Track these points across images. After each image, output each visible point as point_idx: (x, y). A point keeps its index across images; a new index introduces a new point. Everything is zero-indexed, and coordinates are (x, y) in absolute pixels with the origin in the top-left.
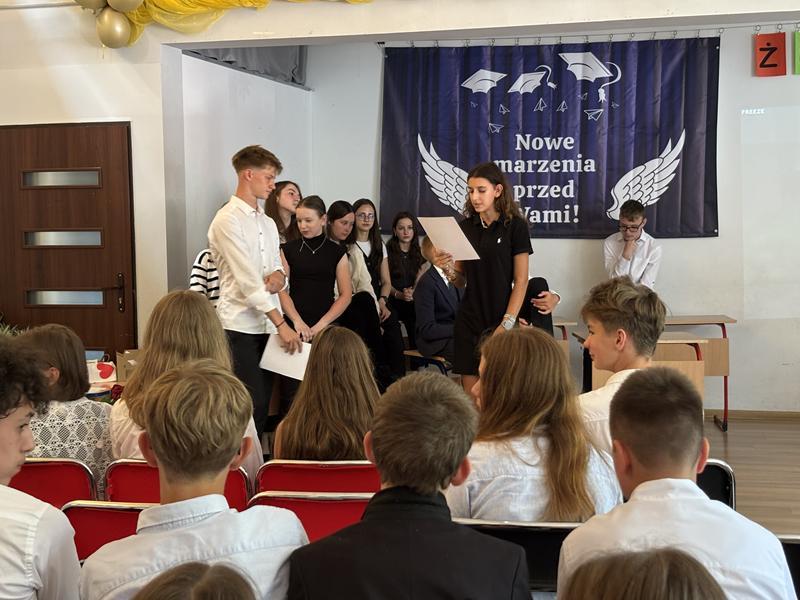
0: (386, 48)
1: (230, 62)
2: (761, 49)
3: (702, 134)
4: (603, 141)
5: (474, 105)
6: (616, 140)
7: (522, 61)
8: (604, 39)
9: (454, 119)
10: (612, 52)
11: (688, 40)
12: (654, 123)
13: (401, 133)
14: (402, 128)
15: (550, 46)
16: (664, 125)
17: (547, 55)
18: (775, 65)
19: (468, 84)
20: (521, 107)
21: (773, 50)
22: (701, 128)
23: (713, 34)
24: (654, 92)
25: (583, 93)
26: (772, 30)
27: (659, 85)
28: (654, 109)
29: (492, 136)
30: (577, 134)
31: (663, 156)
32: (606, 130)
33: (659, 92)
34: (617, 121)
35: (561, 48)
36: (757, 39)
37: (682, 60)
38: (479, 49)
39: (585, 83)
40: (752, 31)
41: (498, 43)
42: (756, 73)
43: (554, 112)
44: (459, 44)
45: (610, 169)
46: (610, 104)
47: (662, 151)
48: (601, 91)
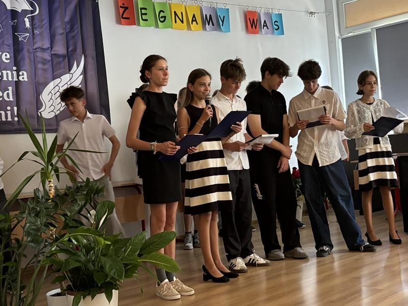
2: (121, 7)
16: (69, 50)
18: (128, 18)
21: (126, 8)
25: (13, 19)
30: (11, 51)
31: (72, 72)
32: (32, 50)
33: (64, 26)
37: (76, 6)
39: (14, 13)
46: (33, 31)
47: (70, 69)
48: (26, 20)
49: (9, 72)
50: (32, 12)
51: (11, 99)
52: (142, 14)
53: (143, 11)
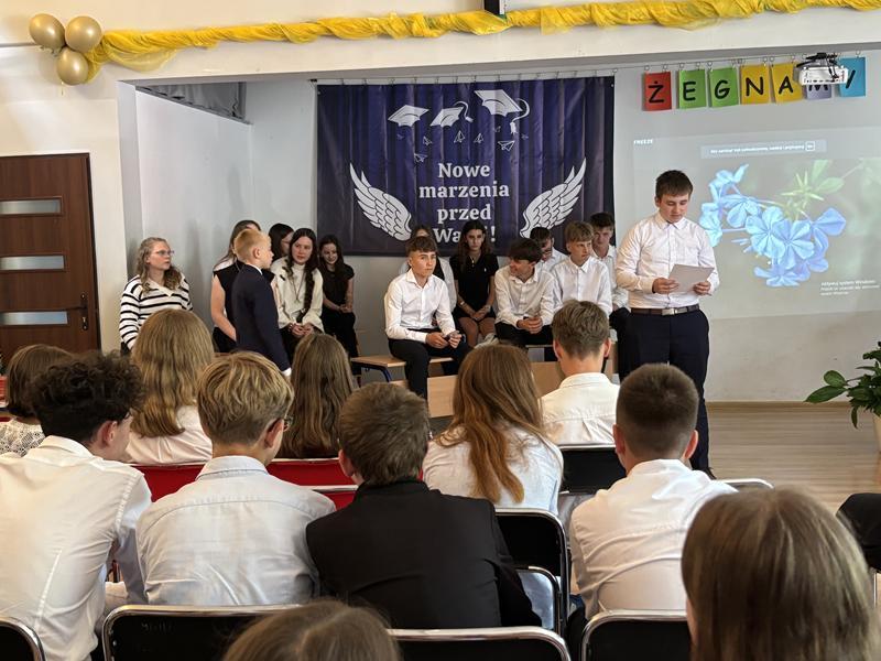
0: (319, 86)
1: (178, 98)
2: (650, 87)
3: (600, 161)
4: (515, 169)
5: (400, 137)
6: (526, 168)
7: (442, 98)
8: (514, 78)
9: (382, 150)
10: (522, 90)
11: (587, 79)
12: (559, 152)
13: (334, 163)
14: (336, 158)
15: (466, 84)
16: (567, 154)
17: (464, 92)
18: (662, 101)
19: (395, 118)
20: (442, 140)
21: (660, 87)
22: (600, 157)
23: (608, 74)
24: (558, 125)
25: (496, 126)
26: (659, 70)
27: (563, 119)
28: (559, 140)
29: (417, 165)
30: (493, 163)
31: (567, 181)
32: (517, 160)
33: (562, 125)
34: (526, 151)
35: (476, 86)
36: (646, 77)
37: (582, 96)
38: (404, 85)
39: (498, 117)
40: (642, 71)
41: (420, 81)
42: (645, 108)
43: (472, 142)
44: (386, 82)
45: (522, 194)
46: (520, 136)
47: (566, 178)
48: (513, 125)
49: (488, 187)
50: (521, 113)
51: (489, 217)
52: (685, 91)
53: (689, 87)
